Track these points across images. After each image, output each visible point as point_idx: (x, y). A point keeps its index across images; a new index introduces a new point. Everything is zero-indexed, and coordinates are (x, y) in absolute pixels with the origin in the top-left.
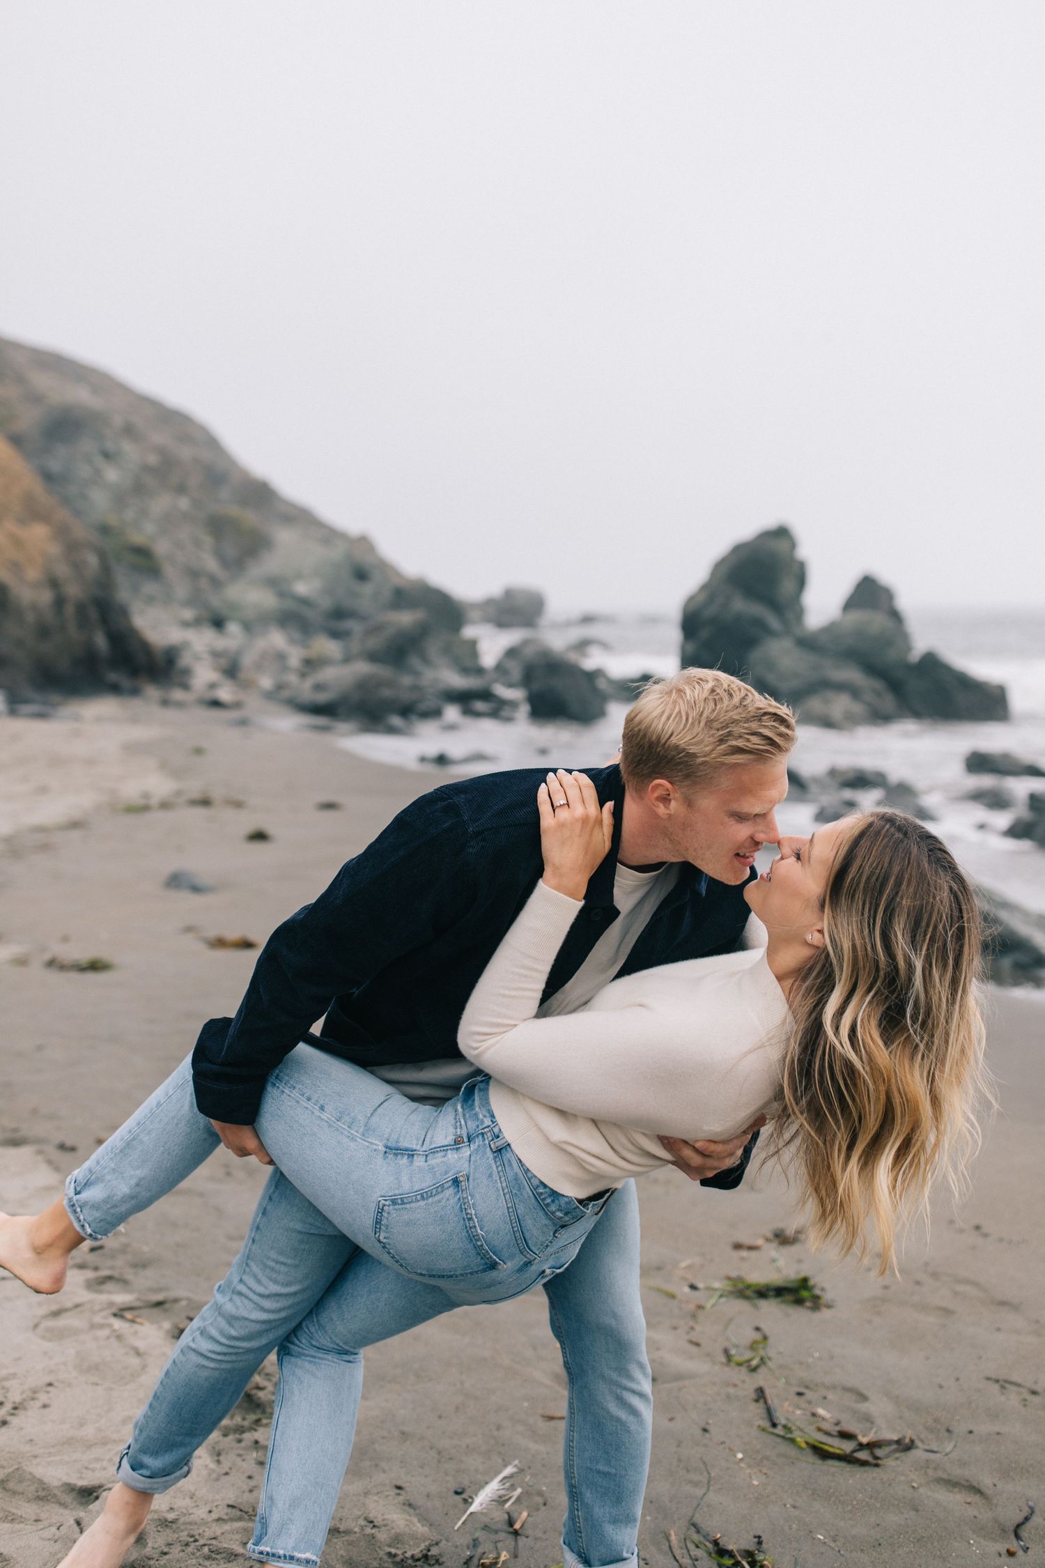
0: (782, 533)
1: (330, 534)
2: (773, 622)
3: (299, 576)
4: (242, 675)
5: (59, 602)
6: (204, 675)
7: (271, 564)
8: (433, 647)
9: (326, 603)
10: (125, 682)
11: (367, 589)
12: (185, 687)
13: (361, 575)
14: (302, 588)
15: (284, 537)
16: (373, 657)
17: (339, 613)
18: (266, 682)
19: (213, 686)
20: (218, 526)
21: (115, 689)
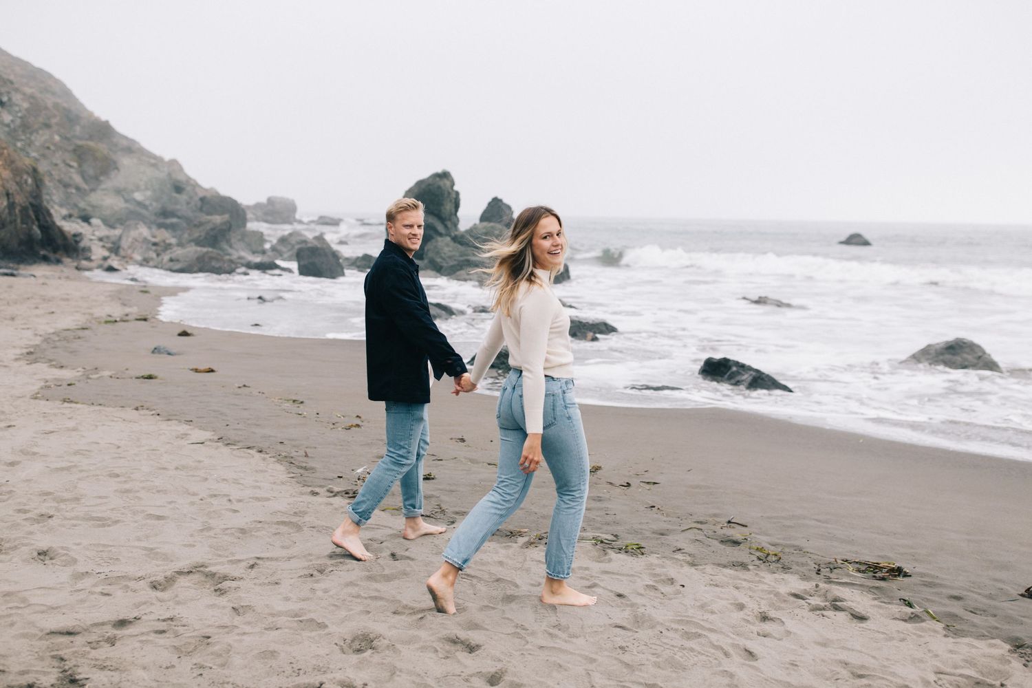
0: (445, 175)
1: (155, 162)
2: (440, 228)
3: (138, 189)
4: (122, 253)
5: (11, 206)
6: (98, 252)
7: (117, 180)
8: (234, 237)
9: (156, 206)
10: (52, 256)
11: (183, 198)
12: (89, 259)
13: (178, 189)
14: (138, 196)
15: (126, 161)
16: (198, 242)
17: (165, 213)
18: (138, 257)
19: (105, 259)
20: (81, 154)
21: (46, 259)
